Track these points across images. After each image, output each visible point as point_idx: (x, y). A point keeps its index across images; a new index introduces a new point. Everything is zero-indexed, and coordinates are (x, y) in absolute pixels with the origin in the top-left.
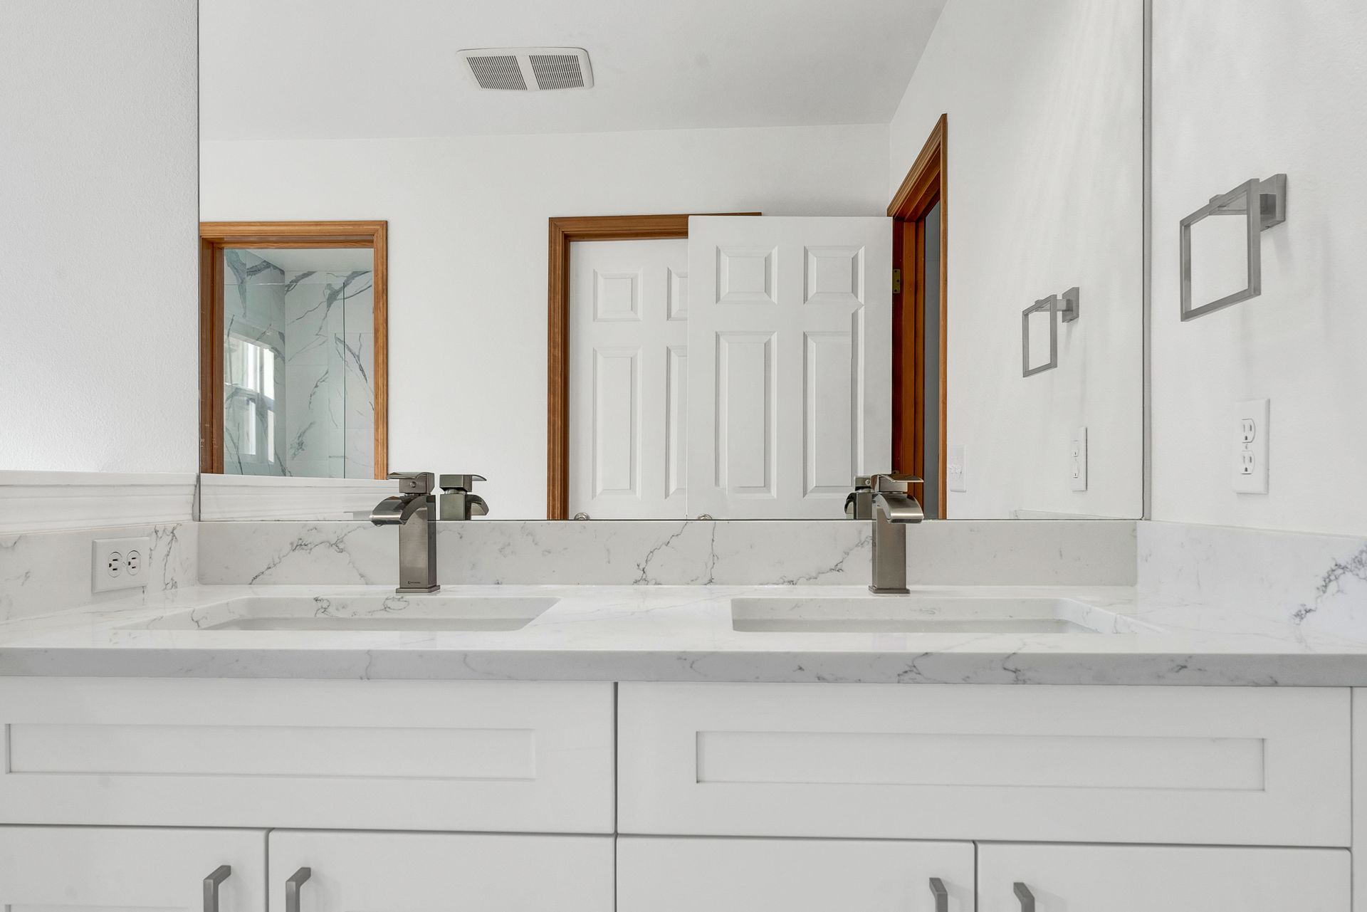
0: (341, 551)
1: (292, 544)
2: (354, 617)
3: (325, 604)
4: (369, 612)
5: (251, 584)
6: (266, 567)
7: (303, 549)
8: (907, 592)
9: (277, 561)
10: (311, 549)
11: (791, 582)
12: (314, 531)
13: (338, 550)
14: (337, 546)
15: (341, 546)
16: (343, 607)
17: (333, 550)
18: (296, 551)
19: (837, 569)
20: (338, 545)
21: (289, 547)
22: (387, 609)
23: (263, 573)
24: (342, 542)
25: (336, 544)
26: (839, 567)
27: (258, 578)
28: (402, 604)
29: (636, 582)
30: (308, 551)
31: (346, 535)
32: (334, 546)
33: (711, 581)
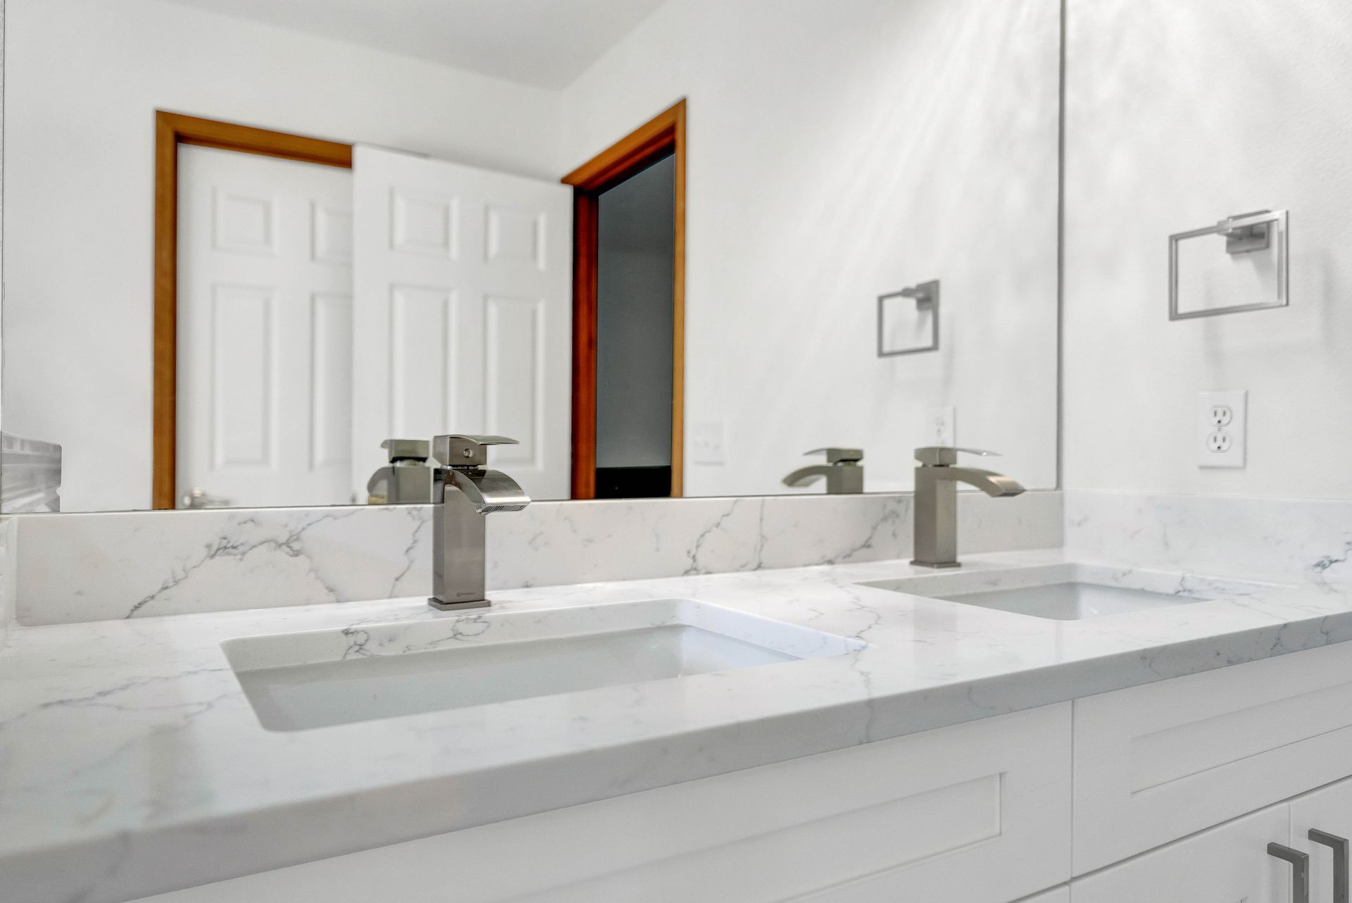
0: (296, 554)
1: (209, 546)
2: (408, 653)
3: (361, 639)
4: (431, 644)
5: (128, 617)
6: (160, 586)
7: (229, 554)
8: (959, 565)
9: (180, 574)
10: (243, 554)
11: (830, 562)
12: (251, 524)
13: (291, 553)
14: (289, 547)
15: (296, 546)
16: (390, 640)
17: (282, 556)
18: (217, 558)
19: (867, 545)
20: (291, 544)
21: (204, 552)
22: (459, 636)
23: (152, 597)
24: (297, 539)
25: (287, 544)
26: (869, 543)
27: (144, 606)
28: (478, 627)
29: (686, 573)
30: (239, 557)
31: (304, 529)
32: (285, 548)
33: (759, 567)
